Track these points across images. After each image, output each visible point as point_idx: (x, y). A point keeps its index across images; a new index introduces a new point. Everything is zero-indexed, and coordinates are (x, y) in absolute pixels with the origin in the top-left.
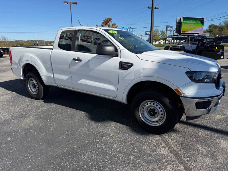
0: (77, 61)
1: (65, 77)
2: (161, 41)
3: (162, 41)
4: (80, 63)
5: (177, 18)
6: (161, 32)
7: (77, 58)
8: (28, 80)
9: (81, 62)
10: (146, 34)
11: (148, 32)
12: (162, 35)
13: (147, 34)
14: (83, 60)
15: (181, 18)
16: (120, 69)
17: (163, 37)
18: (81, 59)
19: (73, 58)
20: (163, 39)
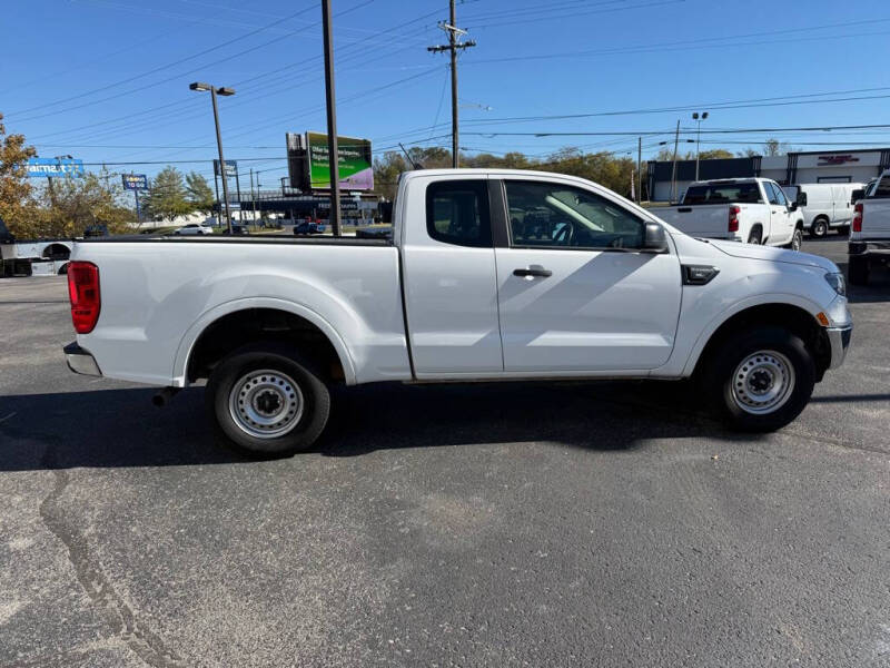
0: (529, 278)
1: (470, 338)
2: (196, 216)
3: (198, 213)
4: (543, 283)
5: (287, 135)
6: (188, 180)
7: (531, 266)
8: (233, 386)
9: (549, 279)
10: (126, 185)
11: (132, 179)
12: (195, 192)
13: (132, 185)
14: (554, 273)
15: (299, 136)
16: (684, 283)
17: (200, 200)
18: (546, 268)
19: (512, 270)
20: (204, 208)
